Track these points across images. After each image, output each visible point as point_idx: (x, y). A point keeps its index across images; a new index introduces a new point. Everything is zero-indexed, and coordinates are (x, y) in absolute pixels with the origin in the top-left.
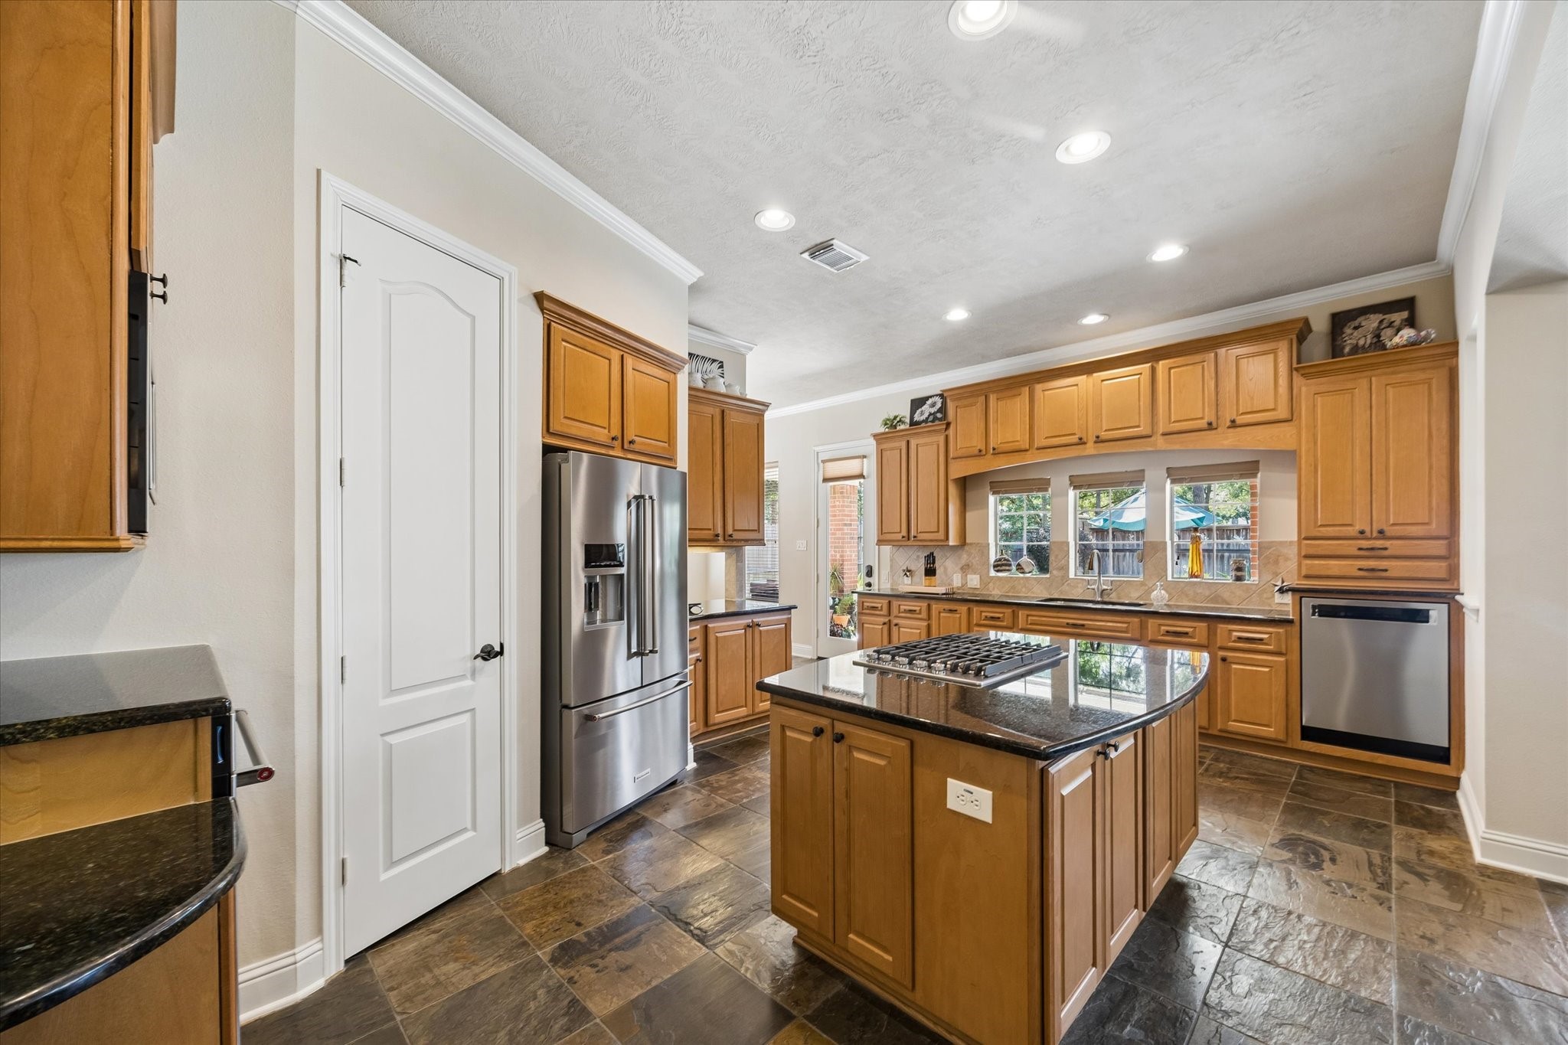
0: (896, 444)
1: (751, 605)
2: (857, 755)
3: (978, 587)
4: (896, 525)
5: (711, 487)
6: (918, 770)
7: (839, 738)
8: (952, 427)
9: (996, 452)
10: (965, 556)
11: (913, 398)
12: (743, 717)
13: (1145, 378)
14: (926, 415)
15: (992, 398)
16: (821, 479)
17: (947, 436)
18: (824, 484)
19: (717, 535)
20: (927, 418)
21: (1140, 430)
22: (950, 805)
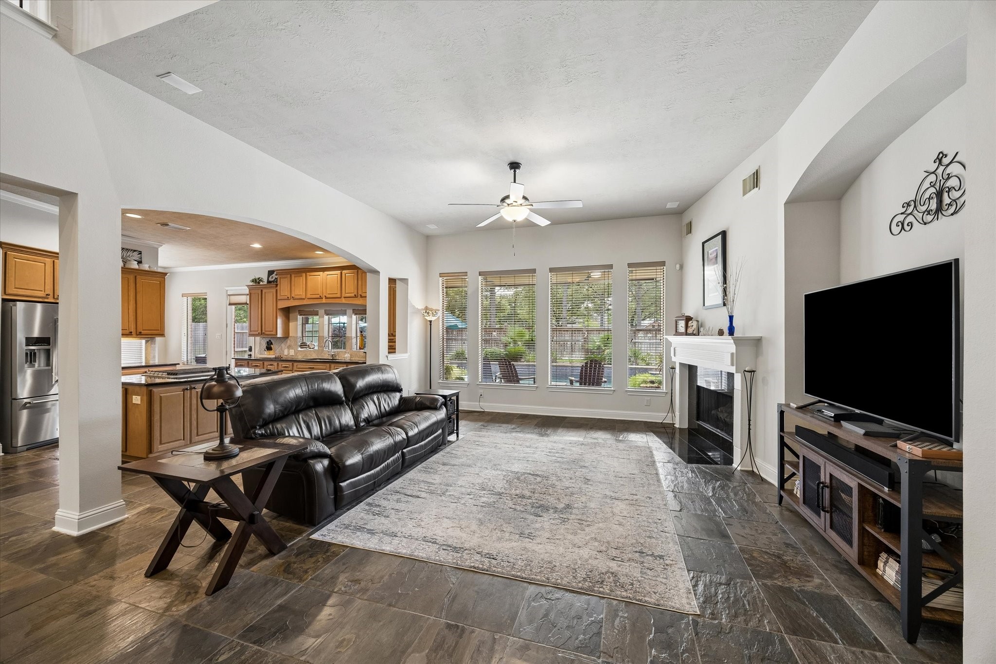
0: (272, 291)
3: (294, 355)
4: (256, 327)
5: (127, 311)
6: (128, 395)
8: (279, 286)
9: (294, 299)
10: (289, 341)
11: (269, 270)
13: (339, 275)
14: (274, 278)
15: (293, 276)
16: (228, 304)
17: (277, 290)
18: (230, 306)
19: (131, 332)
20: (274, 280)
21: (339, 295)
22: (133, 402)
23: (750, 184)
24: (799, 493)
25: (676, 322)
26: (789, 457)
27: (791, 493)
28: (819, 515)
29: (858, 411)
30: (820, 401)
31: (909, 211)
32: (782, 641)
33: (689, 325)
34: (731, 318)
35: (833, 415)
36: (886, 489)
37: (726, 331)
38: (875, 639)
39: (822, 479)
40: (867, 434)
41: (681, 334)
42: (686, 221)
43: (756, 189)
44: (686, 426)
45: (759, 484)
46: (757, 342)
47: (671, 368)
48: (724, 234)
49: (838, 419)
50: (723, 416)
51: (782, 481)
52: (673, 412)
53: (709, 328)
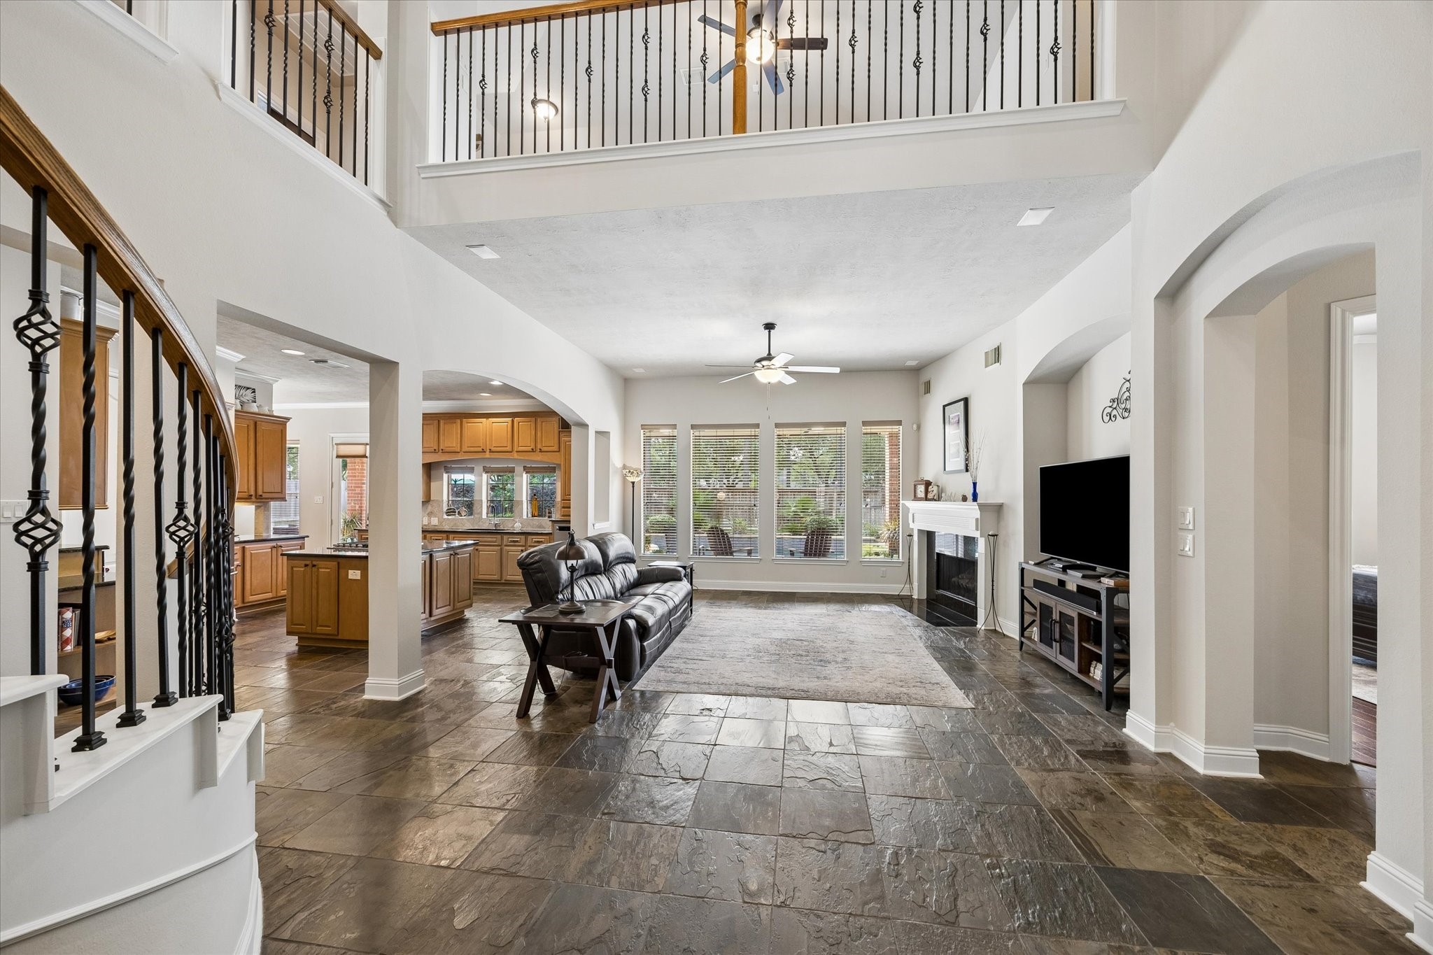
1: (273, 536)
2: (320, 570)
3: (437, 524)
5: (246, 467)
6: (341, 570)
7: (314, 566)
9: (443, 452)
10: (430, 507)
12: (269, 599)
13: (510, 424)
16: (335, 456)
18: (336, 459)
19: (251, 496)
21: (509, 449)
22: (349, 578)
23: (991, 357)
24: (1036, 636)
25: (915, 486)
26: (1027, 607)
27: (1030, 639)
28: (1052, 647)
29: (1079, 562)
30: (1052, 558)
31: (1114, 406)
32: (1030, 715)
33: (929, 490)
34: (975, 484)
35: (1061, 566)
36: (1095, 613)
37: (970, 497)
38: (1087, 711)
39: (1054, 618)
40: (1084, 577)
41: (921, 499)
42: (924, 378)
43: (997, 364)
44: (925, 597)
45: (1002, 638)
46: (999, 509)
47: (908, 536)
48: (966, 401)
49: (1064, 569)
50: (964, 582)
51: (1023, 629)
52: (911, 583)
53: (951, 493)
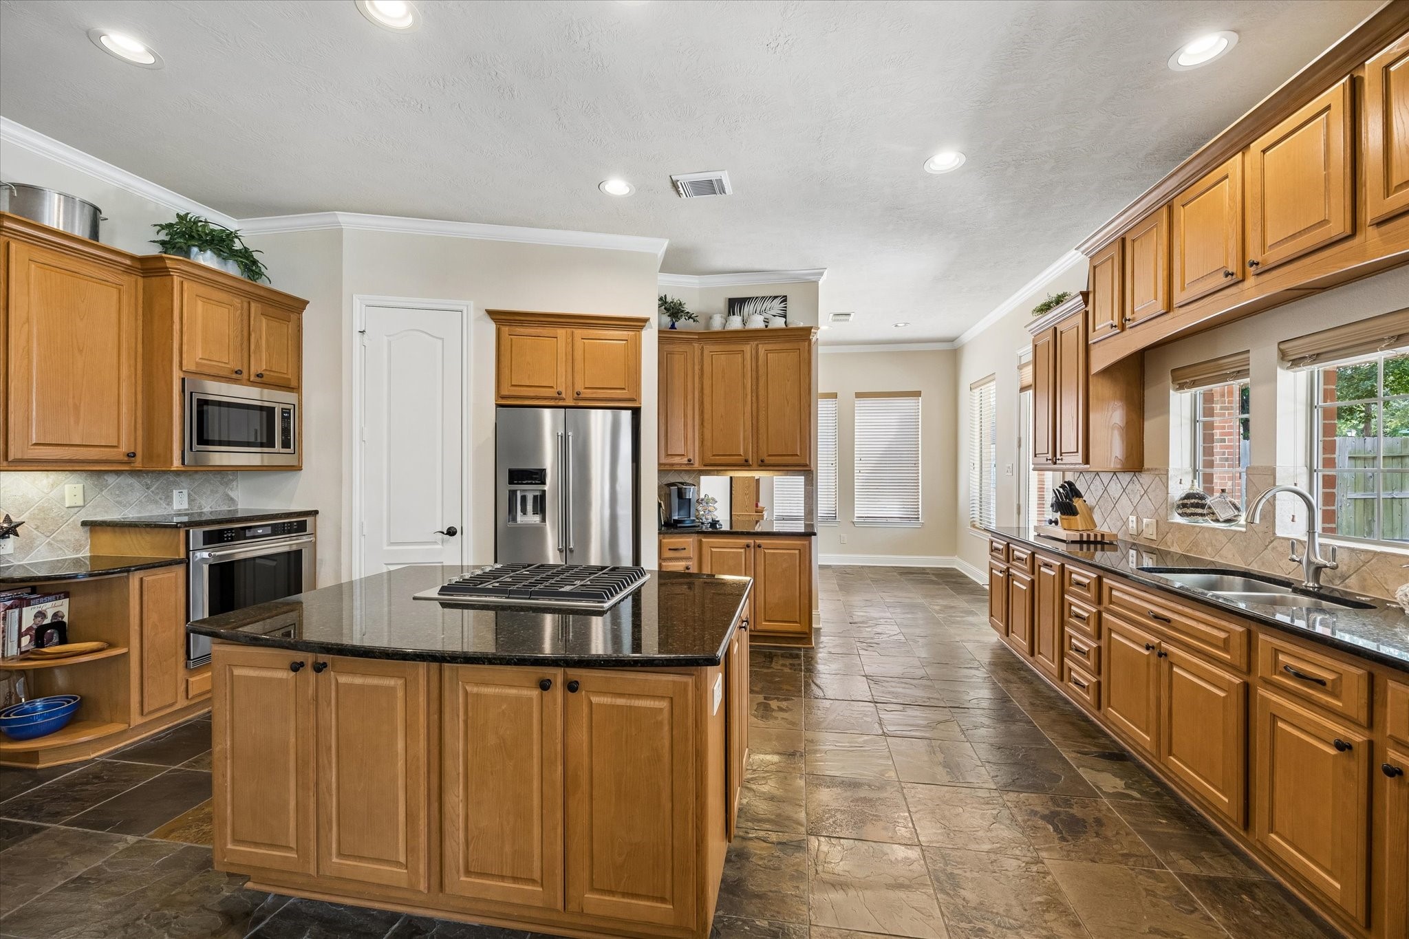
3: (1154, 537)
4: (1044, 442)
5: (742, 417)
8: (1091, 299)
9: (1132, 325)
15: (1129, 239)
16: (1020, 388)
17: (1087, 313)
18: (1024, 395)
19: (747, 460)
